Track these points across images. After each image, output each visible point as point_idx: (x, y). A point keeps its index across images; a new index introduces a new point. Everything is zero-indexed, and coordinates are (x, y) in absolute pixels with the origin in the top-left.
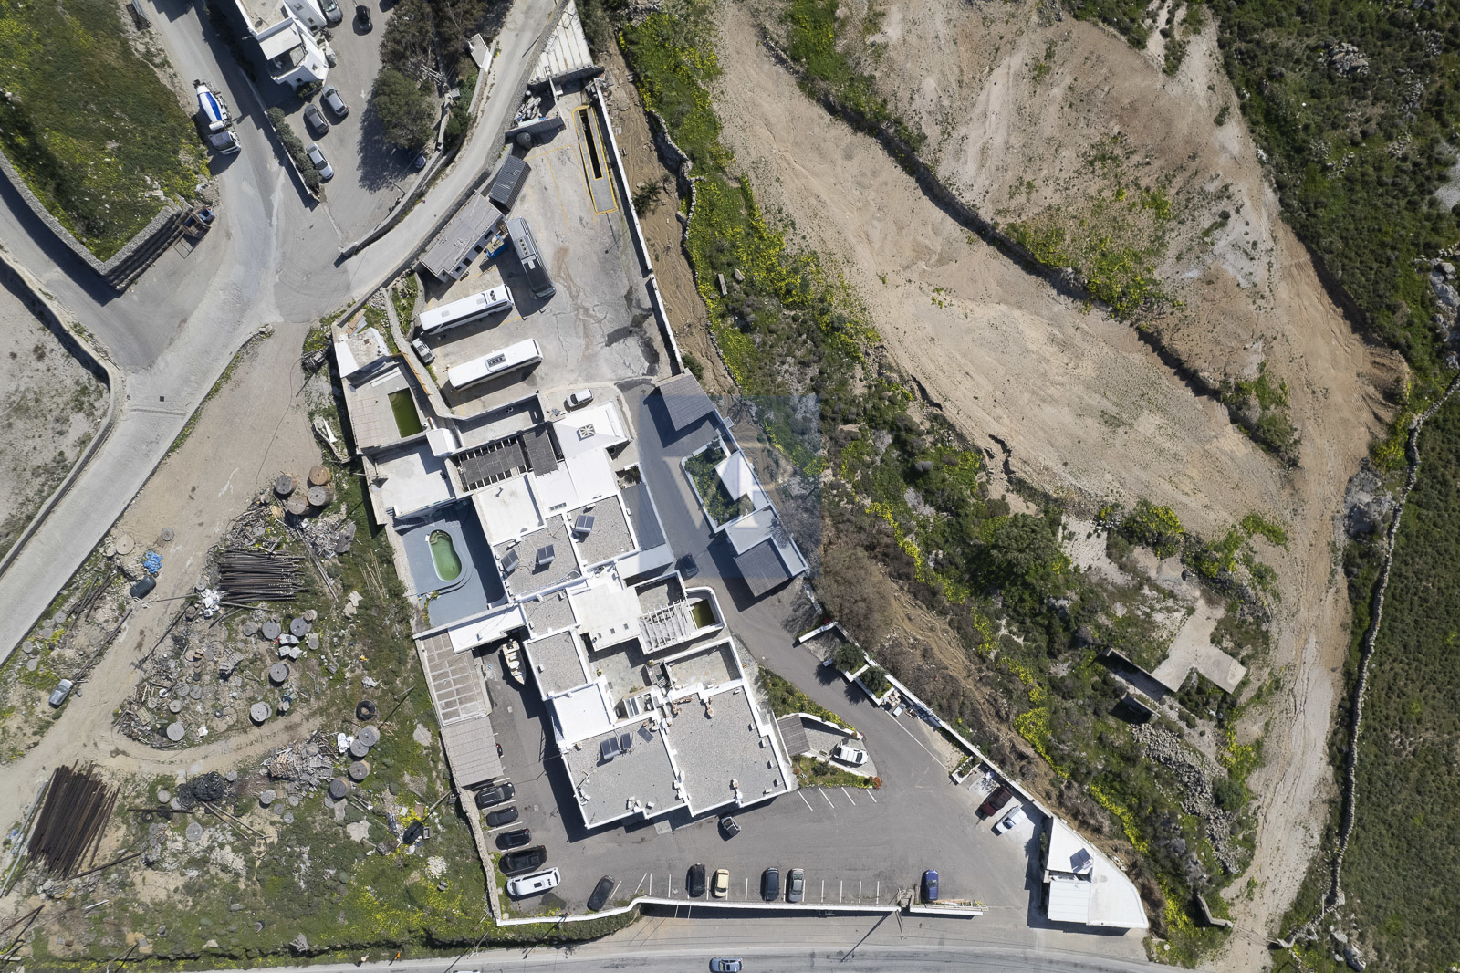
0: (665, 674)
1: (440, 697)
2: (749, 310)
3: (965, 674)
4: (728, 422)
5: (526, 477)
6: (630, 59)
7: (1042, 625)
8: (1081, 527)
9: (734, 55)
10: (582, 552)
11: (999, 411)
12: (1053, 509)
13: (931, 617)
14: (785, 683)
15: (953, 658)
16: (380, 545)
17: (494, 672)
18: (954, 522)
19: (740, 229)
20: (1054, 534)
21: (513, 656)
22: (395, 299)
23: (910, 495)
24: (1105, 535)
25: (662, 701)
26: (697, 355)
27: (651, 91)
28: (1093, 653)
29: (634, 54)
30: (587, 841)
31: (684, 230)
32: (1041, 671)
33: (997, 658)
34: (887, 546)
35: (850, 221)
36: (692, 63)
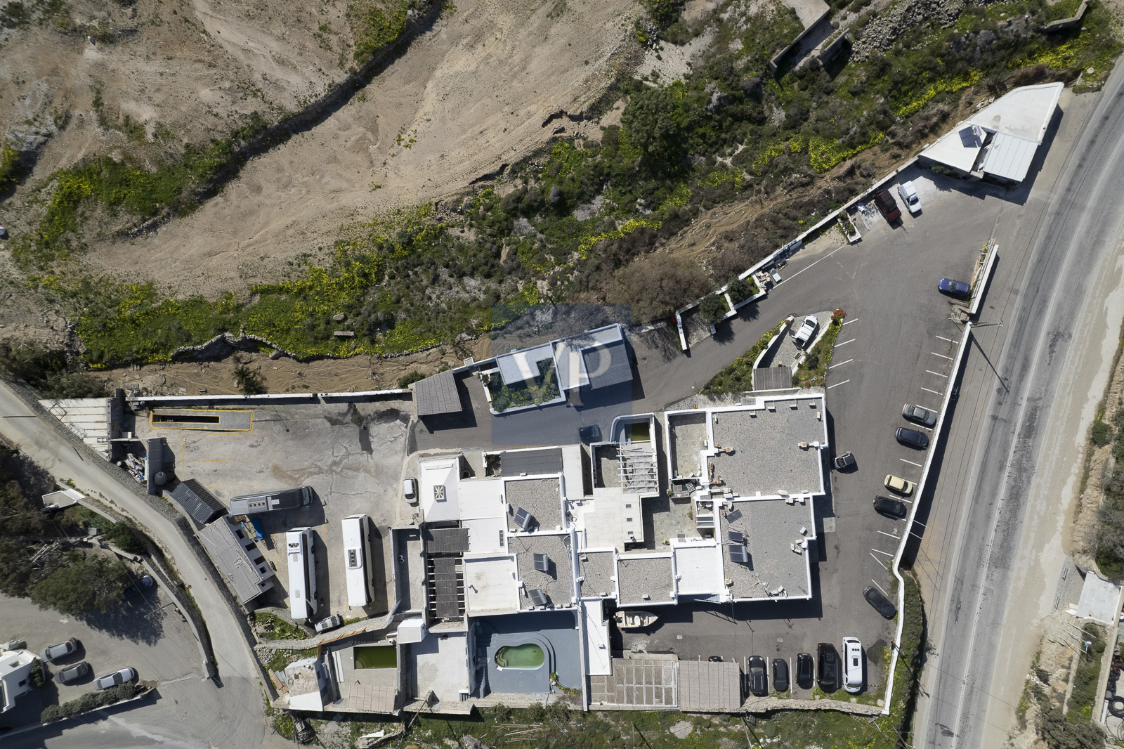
0: (684, 482)
1: (649, 701)
2: (373, 316)
3: (758, 207)
4: (469, 362)
5: (467, 561)
6: (116, 363)
7: (732, 124)
8: (649, 63)
9: (137, 267)
10: (548, 527)
11: (522, 112)
12: (624, 84)
13: (697, 225)
14: (721, 374)
15: (740, 213)
16: (492, 717)
17: (640, 642)
18: (614, 180)
19: (298, 304)
20: (648, 88)
21: (630, 620)
22: (271, 637)
23: (580, 215)
24: (662, 43)
25: (706, 492)
26: (403, 374)
27: (153, 352)
28: (770, 81)
29: (112, 358)
30: (825, 600)
31: (287, 355)
32: (774, 135)
33: (751, 173)
34: (620, 247)
35: (317, 203)
36: (135, 307)
